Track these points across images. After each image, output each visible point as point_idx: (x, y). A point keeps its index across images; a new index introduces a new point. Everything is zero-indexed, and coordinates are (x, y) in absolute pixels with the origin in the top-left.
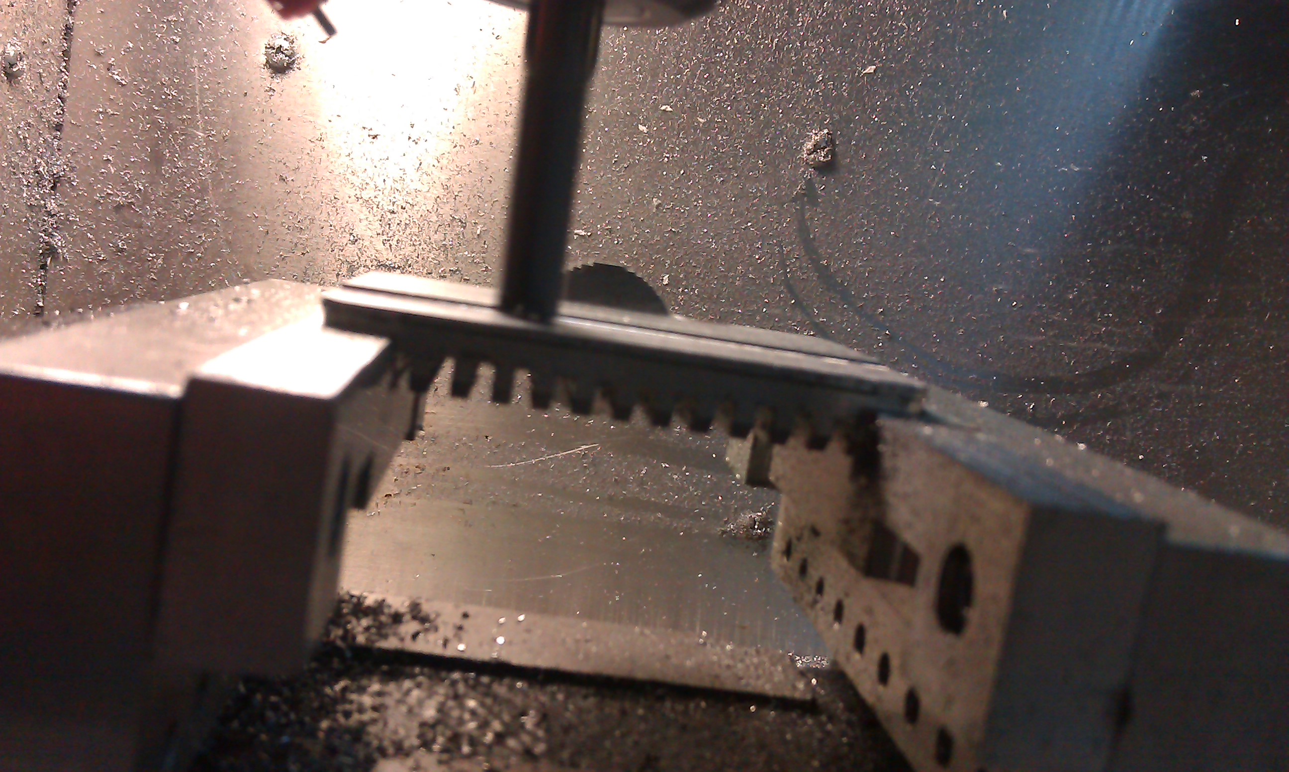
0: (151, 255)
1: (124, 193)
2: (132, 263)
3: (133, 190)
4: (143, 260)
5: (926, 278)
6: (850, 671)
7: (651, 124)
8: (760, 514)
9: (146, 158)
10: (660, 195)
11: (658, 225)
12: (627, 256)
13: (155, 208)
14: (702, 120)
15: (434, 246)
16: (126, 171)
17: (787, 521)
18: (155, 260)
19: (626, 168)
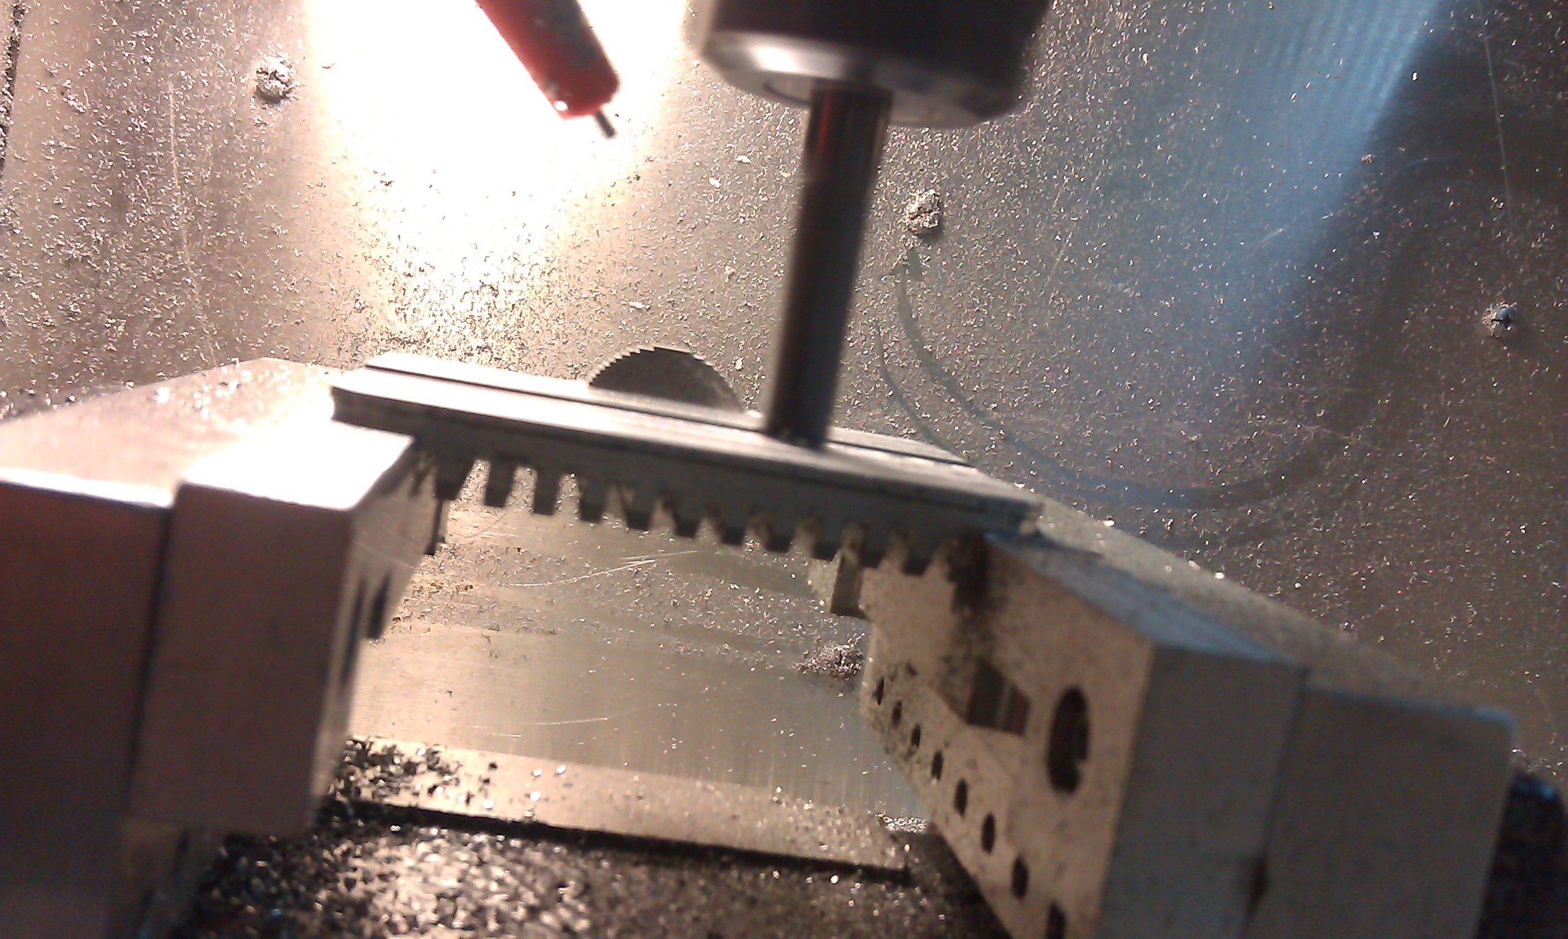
0: (110, 321)
1: (78, 244)
2: (87, 330)
3: (88, 241)
4: (100, 328)
5: (1048, 369)
6: (949, 836)
7: (725, 177)
8: (847, 647)
9: (106, 203)
10: (734, 262)
11: (731, 298)
12: (693, 334)
13: (116, 263)
14: (786, 175)
15: (459, 318)
16: (82, 218)
17: (879, 656)
18: (115, 327)
19: (693, 229)
